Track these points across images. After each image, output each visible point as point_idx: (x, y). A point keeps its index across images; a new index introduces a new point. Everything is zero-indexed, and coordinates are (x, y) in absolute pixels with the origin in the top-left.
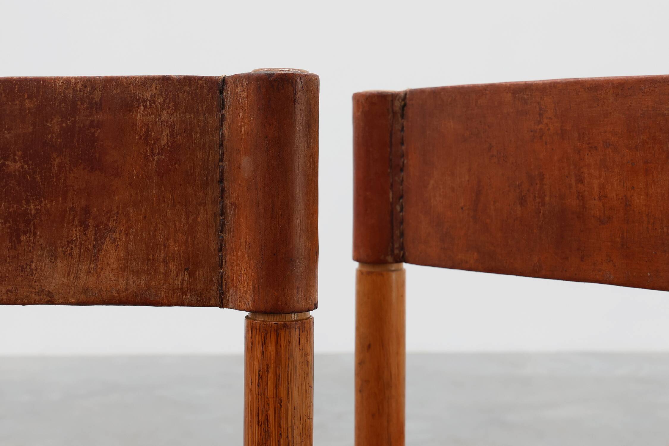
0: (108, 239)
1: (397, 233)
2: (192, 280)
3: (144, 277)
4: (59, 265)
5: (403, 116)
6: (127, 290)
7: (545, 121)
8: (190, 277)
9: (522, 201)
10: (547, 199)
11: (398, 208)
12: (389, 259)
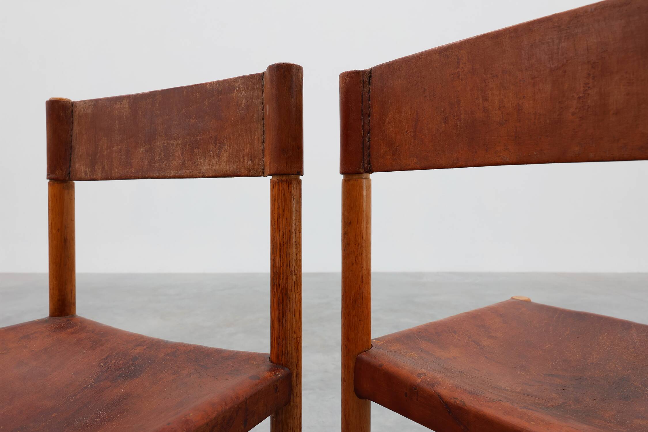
0: (223, 149)
1: (366, 154)
2: (253, 164)
3: (235, 164)
4: (207, 161)
5: (369, 84)
6: (229, 170)
7: (461, 66)
8: (252, 163)
9: (446, 120)
10: (463, 116)
11: (367, 139)
12: (362, 170)
